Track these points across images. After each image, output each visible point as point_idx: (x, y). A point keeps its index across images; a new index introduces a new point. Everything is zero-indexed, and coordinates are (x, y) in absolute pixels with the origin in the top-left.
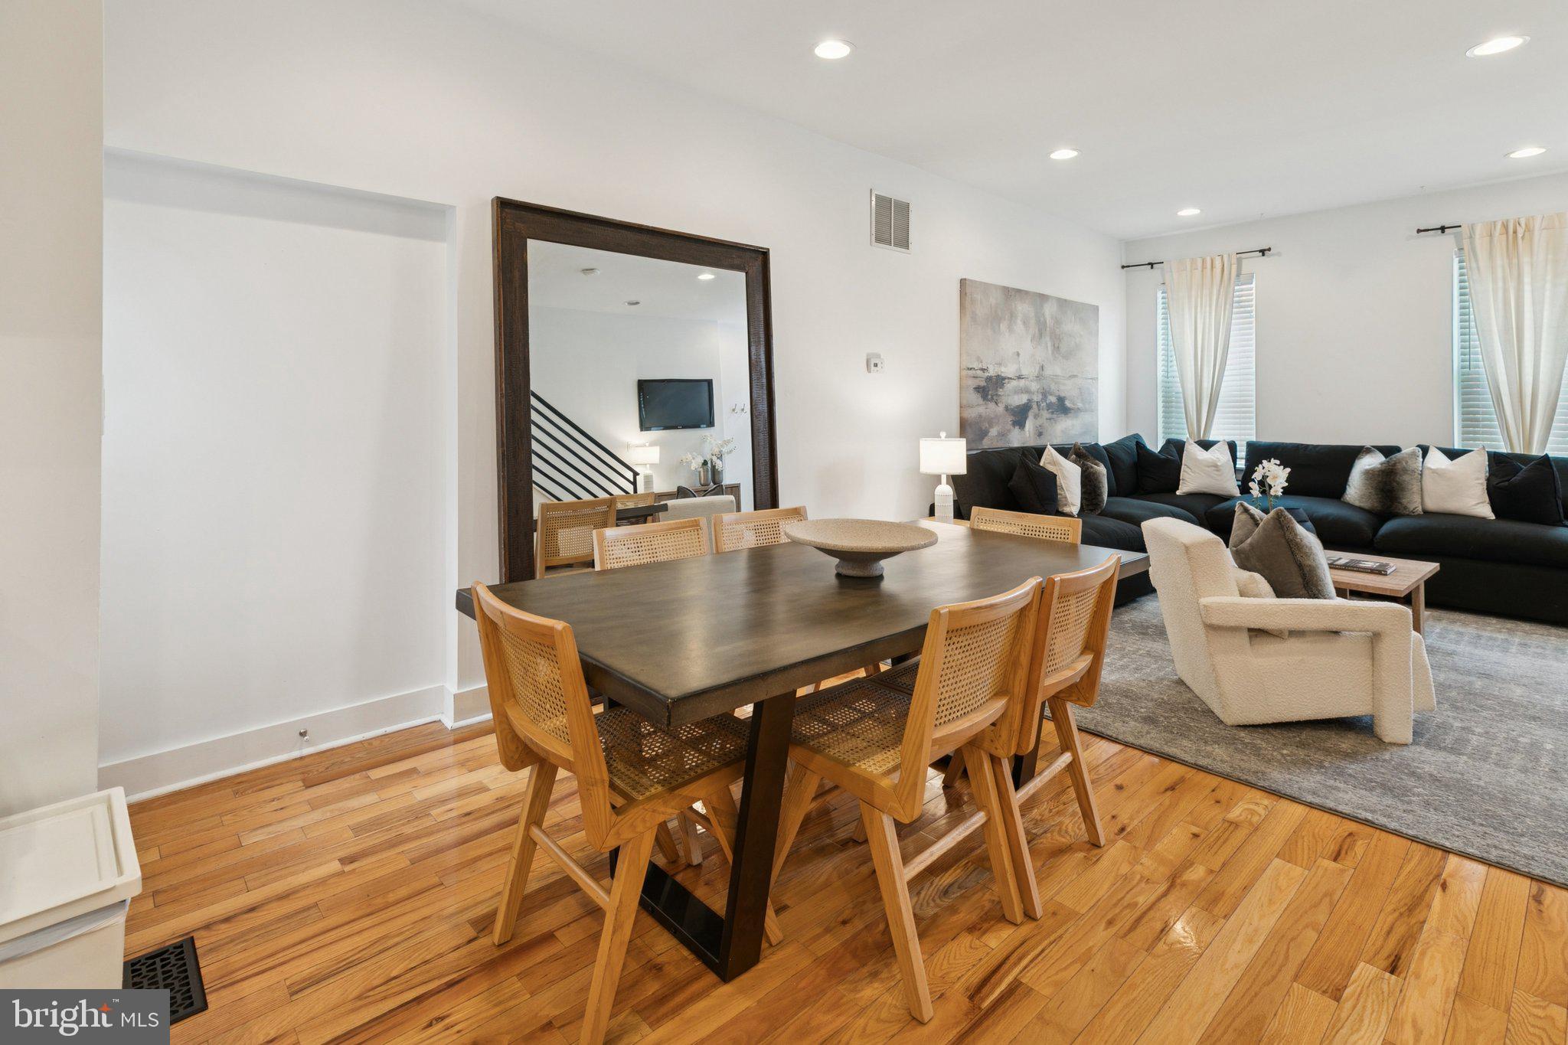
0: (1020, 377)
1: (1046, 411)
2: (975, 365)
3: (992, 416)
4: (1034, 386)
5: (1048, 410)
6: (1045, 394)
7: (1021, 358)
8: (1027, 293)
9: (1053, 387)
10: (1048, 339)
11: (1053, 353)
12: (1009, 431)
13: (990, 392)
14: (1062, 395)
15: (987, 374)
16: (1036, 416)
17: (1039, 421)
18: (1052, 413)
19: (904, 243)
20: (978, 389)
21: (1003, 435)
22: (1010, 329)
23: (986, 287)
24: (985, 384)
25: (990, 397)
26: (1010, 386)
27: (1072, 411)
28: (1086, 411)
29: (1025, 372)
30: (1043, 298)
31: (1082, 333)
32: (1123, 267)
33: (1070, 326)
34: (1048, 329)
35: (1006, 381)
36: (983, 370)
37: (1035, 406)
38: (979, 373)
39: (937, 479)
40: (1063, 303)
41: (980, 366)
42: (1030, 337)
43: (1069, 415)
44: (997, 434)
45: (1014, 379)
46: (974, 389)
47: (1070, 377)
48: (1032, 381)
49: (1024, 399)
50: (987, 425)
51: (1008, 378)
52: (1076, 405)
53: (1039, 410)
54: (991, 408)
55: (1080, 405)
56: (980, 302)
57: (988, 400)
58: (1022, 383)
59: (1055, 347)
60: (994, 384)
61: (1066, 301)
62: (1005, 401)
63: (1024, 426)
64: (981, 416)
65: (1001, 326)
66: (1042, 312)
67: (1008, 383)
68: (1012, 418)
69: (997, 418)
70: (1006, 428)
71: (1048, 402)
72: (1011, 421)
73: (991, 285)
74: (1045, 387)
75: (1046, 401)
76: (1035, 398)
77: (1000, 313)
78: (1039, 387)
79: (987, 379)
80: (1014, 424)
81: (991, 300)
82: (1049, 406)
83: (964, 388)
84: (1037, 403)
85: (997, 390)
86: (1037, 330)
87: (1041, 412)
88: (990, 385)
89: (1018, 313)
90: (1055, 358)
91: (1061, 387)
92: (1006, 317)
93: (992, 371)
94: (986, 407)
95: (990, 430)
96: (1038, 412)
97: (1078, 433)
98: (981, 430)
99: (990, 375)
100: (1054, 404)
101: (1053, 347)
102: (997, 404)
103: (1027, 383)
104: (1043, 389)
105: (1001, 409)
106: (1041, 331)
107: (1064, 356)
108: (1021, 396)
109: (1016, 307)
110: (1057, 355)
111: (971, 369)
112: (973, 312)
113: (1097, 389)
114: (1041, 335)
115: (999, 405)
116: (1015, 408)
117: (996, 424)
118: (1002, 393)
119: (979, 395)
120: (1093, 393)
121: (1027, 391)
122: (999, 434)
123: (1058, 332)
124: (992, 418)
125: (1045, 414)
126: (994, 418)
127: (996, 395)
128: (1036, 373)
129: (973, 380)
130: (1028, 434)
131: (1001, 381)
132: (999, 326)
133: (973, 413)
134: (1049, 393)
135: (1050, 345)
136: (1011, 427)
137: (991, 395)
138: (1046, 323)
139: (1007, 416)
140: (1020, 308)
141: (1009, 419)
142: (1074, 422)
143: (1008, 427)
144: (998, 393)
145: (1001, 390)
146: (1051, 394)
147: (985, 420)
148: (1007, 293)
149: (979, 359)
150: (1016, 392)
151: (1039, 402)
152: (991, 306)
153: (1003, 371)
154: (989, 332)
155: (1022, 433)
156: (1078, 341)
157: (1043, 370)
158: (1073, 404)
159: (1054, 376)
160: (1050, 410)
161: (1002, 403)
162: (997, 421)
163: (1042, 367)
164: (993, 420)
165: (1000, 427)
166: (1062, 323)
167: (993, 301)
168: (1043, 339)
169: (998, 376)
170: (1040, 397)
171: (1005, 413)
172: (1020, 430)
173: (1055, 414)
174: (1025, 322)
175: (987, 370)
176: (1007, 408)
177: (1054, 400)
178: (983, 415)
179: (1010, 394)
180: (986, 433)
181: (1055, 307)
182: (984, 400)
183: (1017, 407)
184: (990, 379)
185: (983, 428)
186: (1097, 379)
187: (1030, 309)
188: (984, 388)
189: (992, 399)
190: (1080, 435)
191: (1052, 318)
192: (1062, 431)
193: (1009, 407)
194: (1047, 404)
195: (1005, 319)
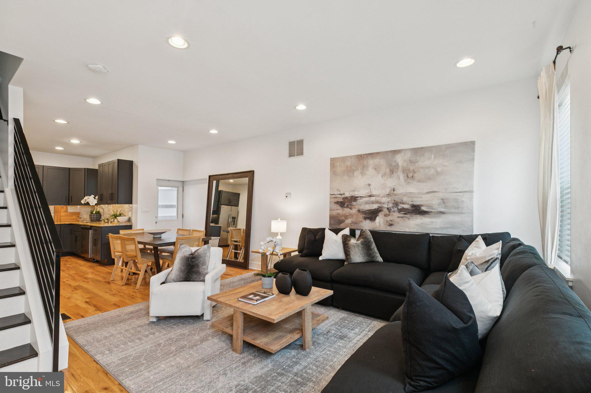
0: (370, 196)
1: (398, 213)
2: (336, 193)
3: (347, 214)
4: (384, 200)
5: (399, 212)
7: (371, 187)
8: (378, 153)
9: (405, 199)
10: (400, 173)
11: (405, 181)
12: (361, 221)
13: (346, 204)
15: (343, 196)
16: (386, 215)
17: (389, 218)
18: (405, 214)
19: (301, 154)
20: (337, 203)
21: (356, 223)
22: (363, 174)
23: (343, 159)
24: (343, 200)
25: (345, 206)
26: (360, 201)
27: (430, 213)
29: (374, 193)
30: (395, 152)
34: (400, 168)
35: (359, 198)
36: (341, 195)
37: (386, 211)
38: (340, 196)
40: (417, 151)
41: (339, 193)
42: (380, 175)
43: (426, 215)
44: (351, 222)
45: (365, 197)
46: (335, 203)
47: (428, 193)
48: (382, 197)
49: (375, 206)
50: (343, 218)
51: (360, 197)
52: (437, 209)
53: (389, 212)
54: (347, 211)
55: (442, 210)
56: (339, 166)
57: (344, 207)
58: (373, 199)
59: (408, 177)
60: (349, 200)
61: (422, 148)
62: (358, 207)
63: (375, 220)
64: (339, 214)
65: (355, 173)
66: (394, 160)
67: (360, 199)
68: (364, 215)
69: (351, 215)
70: (359, 220)
71: (399, 208)
72: (363, 217)
73: (347, 156)
74: (396, 200)
75: (397, 207)
76: (386, 206)
77: (354, 168)
78: (390, 200)
79: (344, 198)
80: (365, 218)
81: (347, 163)
82: (400, 211)
83: (331, 202)
84: (388, 208)
85: (351, 202)
86: (388, 170)
87: (391, 213)
88: (346, 200)
89: (369, 165)
90: (408, 183)
91: (415, 199)
92: (359, 169)
93: (347, 195)
94: (343, 210)
95: (346, 220)
96: (388, 213)
97: (439, 227)
98: (339, 220)
99: (346, 196)
100: (407, 209)
101: (406, 177)
102: (351, 209)
103: (378, 198)
104: (395, 201)
105: (354, 211)
106: (392, 171)
107: (419, 181)
108: (371, 205)
109: (367, 162)
110: (411, 181)
111: (333, 195)
112: (334, 171)
113: (471, 199)
114: (392, 172)
115: (352, 209)
116: (366, 211)
117: (350, 218)
118: (356, 204)
119: (338, 205)
120: (463, 201)
121: (377, 202)
122: (352, 223)
123: (412, 168)
124: (347, 215)
125: (397, 214)
126: (348, 215)
127: (351, 205)
128: (387, 193)
129: (335, 199)
130: (378, 224)
131: (354, 199)
132: (353, 174)
133: (335, 213)
134: (400, 203)
135: (402, 177)
136: (363, 220)
137: (347, 205)
138: (398, 165)
139: (359, 214)
140: (371, 162)
141: (361, 216)
142: (434, 220)
143: (360, 220)
144: (352, 204)
145: (355, 202)
146: (403, 203)
147: (342, 216)
148: (360, 157)
149: (338, 190)
150: (367, 203)
151: (390, 208)
152: (347, 166)
153: (356, 194)
154: (346, 177)
155: (373, 223)
156: (439, 169)
157: (394, 191)
158: (432, 209)
159: (407, 193)
160: (403, 213)
161: (355, 208)
162: (351, 217)
163: (393, 189)
164: (348, 216)
165: (354, 220)
166: (418, 162)
167: (348, 163)
168: (395, 174)
169: (353, 196)
170: (391, 205)
171: (358, 213)
172: (371, 222)
173: (408, 215)
174: (376, 169)
175: (344, 194)
176: (359, 211)
177: (406, 206)
178: (340, 214)
179: (362, 204)
180: (343, 221)
181: (408, 155)
182: (341, 207)
183: (368, 210)
184: (346, 198)
185: (341, 219)
186: (471, 192)
187: (381, 161)
188: (341, 202)
189: (347, 207)
190: (443, 228)
191: (405, 161)
192: (417, 225)
193: (361, 210)
194: (398, 209)
195: (358, 170)
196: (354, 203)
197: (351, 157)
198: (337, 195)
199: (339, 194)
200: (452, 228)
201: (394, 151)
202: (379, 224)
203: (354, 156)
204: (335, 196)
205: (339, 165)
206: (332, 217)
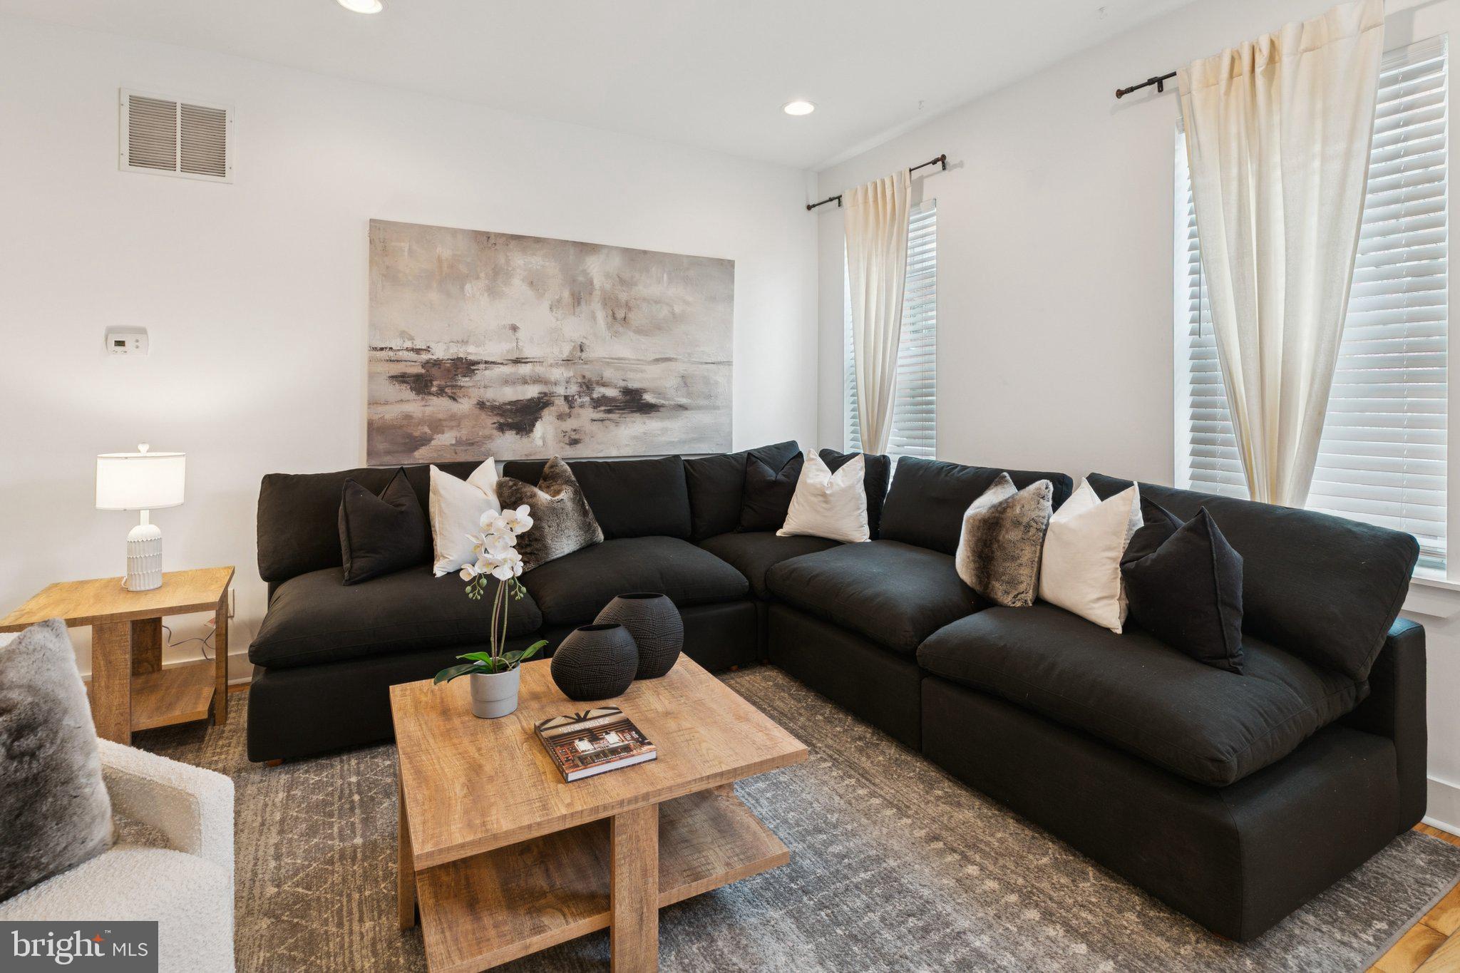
0: (517, 361)
1: (591, 410)
2: (396, 344)
3: (441, 416)
4: (558, 374)
5: (595, 408)
6: (587, 386)
7: (520, 334)
8: (537, 240)
9: (608, 374)
10: (596, 306)
11: (609, 327)
12: (490, 437)
13: (435, 383)
14: (633, 385)
15: (425, 357)
16: (561, 417)
17: (569, 424)
18: (609, 412)
19: (218, 167)
20: (401, 378)
21: (473, 444)
22: (492, 292)
23: (425, 234)
24: (423, 371)
25: (434, 389)
26: (483, 375)
27: (661, 409)
28: (699, 408)
29: (529, 352)
30: (586, 248)
31: (690, 299)
32: (809, 208)
33: (652, 286)
34: (597, 293)
35: (482, 366)
36: (418, 351)
38: (412, 356)
40: (635, 257)
41: (408, 344)
42: (546, 304)
43: (653, 414)
44: (454, 442)
45: (502, 364)
46: (393, 377)
47: (657, 360)
48: (551, 365)
49: (532, 392)
50: (426, 429)
51: (486, 362)
52: (673, 400)
53: (571, 407)
54: (438, 406)
55: (683, 401)
56: (406, 254)
57: (430, 394)
58: (524, 370)
59: (614, 317)
60: (448, 371)
61: (645, 252)
62: (476, 394)
63: (531, 431)
64: (408, 417)
65: (468, 287)
66: (581, 268)
67: (486, 369)
68: (496, 419)
69: (456, 420)
70: (481, 434)
71: (595, 396)
72: (494, 423)
73: (440, 228)
74: (588, 375)
75: (590, 395)
76: (561, 390)
77: (463, 269)
78: (571, 374)
79: (426, 364)
80: (502, 428)
81: (439, 250)
82: (598, 403)
83: (372, 376)
84: (566, 398)
85: (454, 378)
86: (566, 294)
87: (576, 410)
88: (434, 371)
89: (514, 269)
90: (616, 334)
91: (630, 375)
92: (482, 275)
93: (440, 352)
94: (423, 403)
95: (435, 437)
96: (567, 410)
97: (677, 439)
98: (410, 436)
99: (434, 357)
100: (612, 400)
101: (610, 318)
102: (454, 399)
103: (539, 370)
104: (584, 377)
105: (465, 406)
106: (579, 295)
107: (640, 331)
108: (520, 388)
109: (508, 262)
110: (621, 329)
111: (382, 349)
112: (388, 267)
113: (729, 378)
114: (577, 300)
115: (459, 400)
116: (505, 404)
117: (452, 428)
118: (470, 384)
119: (404, 386)
120: (717, 383)
121: (537, 380)
122: (459, 442)
123: (623, 297)
124: (440, 420)
125: (589, 413)
126: (445, 420)
127: (453, 387)
128: (565, 355)
129: (392, 365)
130: (540, 443)
131: (466, 367)
132: (462, 288)
133: (391, 413)
134: (598, 383)
135: (601, 315)
136: (495, 432)
137: (439, 386)
138: (591, 283)
139: (483, 416)
140: (520, 261)
141: (489, 421)
142: (667, 424)
143: (487, 432)
144: (459, 384)
145: (467, 379)
146: (604, 385)
147: (422, 422)
148: (485, 240)
149: (403, 335)
150: (506, 381)
151: (573, 396)
152: (440, 260)
153: (472, 352)
154: (434, 296)
155: (525, 440)
156: (677, 309)
157: (582, 351)
158: (664, 398)
159: (612, 359)
160: (603, 408)
161: (470, 398)
162: (453, 423)
163: (581, 347)
164: (444, 423)
165: (464, 433)
166: (636, 285)
167: (445, 251)
168: (583, 307)
169: (460, 359)
170: (573, 389)
171: (477, 411)
172: (519, 436)
173: (614, 413)
174: (535, 282)
175: (428, 350)
176: (481, 405)
177: (611, 392)
178: (415, 415)
179: (491, 385)
180: (424, 441)
181: (616, 262)
182: (418, 393)
183: (510, 403)
184: (437, 363)
185: (417, 434)
186: (729, 363)
187: (547, 264)
188: (418, 377)
189: (441, 392)
190: (682, 442)
191: (607, 276)
192: (635, 438)
193: (488, 404)
194: (592, 399)
195: (478, 278)
196: (464, 381)
197: (454, 232)
198: (401, 353)
199: (407, 349)
200: (699, 440)
201: (582, 243)
202: (544, 442)
203: (463, 231)
204: (391, 354)
205: (406, 250)
206: (375, 430)
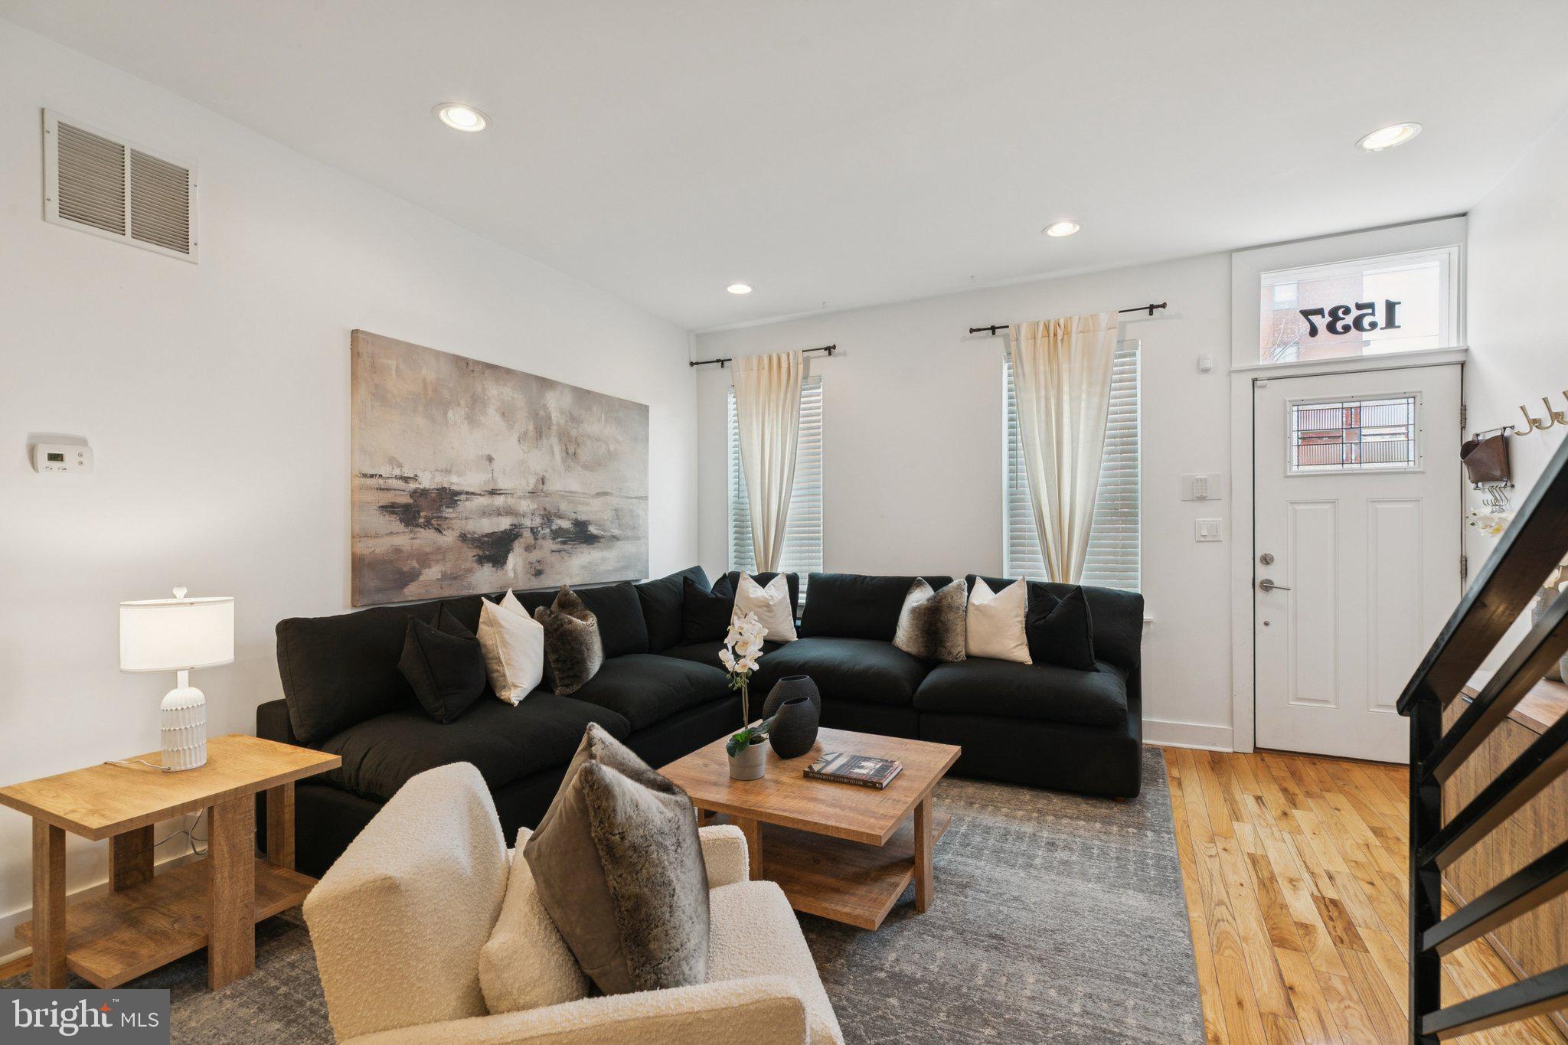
0: (493, 493)
1: (551, 541)
2: (385, 470)
3: (428, 550)
4: (525, 506)
5: (554, 539)
6: (548, 517)
7: (496, 464)
8: (508, 371)
9: (564, 507)
10: (554, 440)
11: (564, 461)
12: (470, 571)
13: (422, 514)
14: (582, 517)
15: (413, 486)
16: (528, 548)
17: (535, 556)
18: (564, 543)
19: (180, 241)
20: (390, 509)
21: (456, 578)
22: (472, 420)
23: (411, 352)
24: (411, 501)
25: (421, 520)
26: (464, 506)
27: (601, 540)
28: (627, 538)
29: (503, 484)
30: (545, 384)
31: (621, 439)
32: (692, 364)
33: (595, 425)
34: (554, 428)
35: (463, 497)
36: (406, 479)
37: (527, 534)
38: (400, 484)
39: (168, 679)
40: (583, 396)
41: (397, 472)
42: (516, 436)
43: (596, 545)
44: (439, 577)
45: (480, 495)
46: (383, 508)
47: (598, 494)
48: (520, 498)
49: (504, 524)
50: (415, 564)
51: (467, 493)
52: (610, 532)
53: (536, 539)
54: (426, 537)
55: (616, 532)
56: (394, 373)
57: (417, 526)
58: (499, 501)
59: (567, 453)
60: (434, 501)
61: (588, 392)
62: (459, 526)
63: (505, 563)
64: (397, 550)
65: (450, 414)
66: (542, 402)
67: (467, 500)
68: (476, 552)
69: (440, 552)
70: (463, 567)
71: (554, 527)
72: (475, 556)
73: (425, 349)
74: (548, 507)
75: (550, 527)
76: (527, 522)
77: (446, 394)
78: (535, 506)
79: (414, 494)
80: (481, 560)
81: (424, 371)
82: (557, 534)
83: (356, 506)
84: (532, 529)
85: (439, 510)
86: (531, 427)
87: (540, 542)
88: (422, 502)
89: (489, 399)
90: (568, 468)
91: (580, 508)
92: (462, 402)
93: (426, 482)
94: (412, 535)
95: (423, 572)
96: (533, 542)
97: (612, 568)
98: (401, 573)
99: (422, 487)
100: (566, 531)
101: (564, 453)
102: (440, 532)
103: (511, 501)
104: (545, 509)
105: (449, 538)
106: (541, 428)
107: (585, 467)
108: (495, 519)
109: (484, 390)
110: (572, 464)
111: (372, 476)
112: (376, 385)
113: (646, 511)
114: (539, 434)
115: (444, 533)
116: (483, 536)
117: (438, 561)
118: (453, 515)
119: (393, 517)
120: (638, 515)
121: (509, 512)
122: (445, 576)
123: (574, 433)
124: (427, 554)
125: (549, 545)
126: (432, 554)
127: (439, 518)
128: (530, 488)
129: (382, 494)
130: (511, 574)
131: (448, 497)
132: (445, 414)
133: (380, 546)
134: (555, 515)
135: (557, 449)
136: (475, 565)
137: (426, 517)
138: (550, 418)
139: (465, 549)
140: (496, 392)
141: (470, 553)
142: (606, 554)
143: (468, 565)
144: (443, 515)
145: (451, 510)
146: (560, 517)
147: (411, 556)
148: (464, 366)
149: (393, 461)
150: (485, 513)
151: (537, 528)
152: (424, 381)
153: (455, 482)
154: (420, 421)
155: (500, 572)
156: (612, 448)
157: (543, 483)
158: (604, 530)
159: (566, 492)
160: (559, 540)
161: (453, 530)
162: (439, 557)
163: (542, 479)
164: (431, 557)
165: (448, 567)
166: (582, 422)
167: (429, 373)
168: (545, 441)
169: (444, 489)
170: (538, 521)
171: (460, 544)
172: (495, 569)
173: (569, 544)
174: (506, 414)
175: (415, 478)
176: (463, 537)
177: (566, 524)
178: (404, 549)
179: (471, 516)
180: (412, 576)
181: (567, 401)
182: (407, 525)
183: (488, 535)
184: (423, 493)
185: (405, 569)
186: (646, 498)
187: (516, 395)
188: (406, 508)
189: (428, 524)
190: (616, 570)
191: (562, 412)
192: (583, 567)
193: (469, 536)
194: (551, 531)
195: (459, 405)
196: (448, 512)
197: (438, 354)
198: (390, 481)
199: (396, 477)
200: (625, 568)
201: (543, 378)
202: (515, 573)
203: (445, 354)
204: (381, 481)
205: (394, 368)
206: (359, 565)
